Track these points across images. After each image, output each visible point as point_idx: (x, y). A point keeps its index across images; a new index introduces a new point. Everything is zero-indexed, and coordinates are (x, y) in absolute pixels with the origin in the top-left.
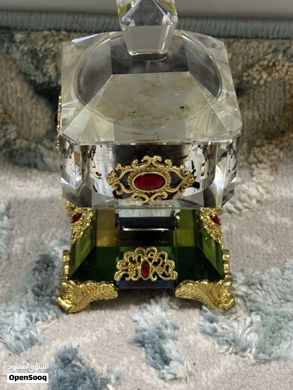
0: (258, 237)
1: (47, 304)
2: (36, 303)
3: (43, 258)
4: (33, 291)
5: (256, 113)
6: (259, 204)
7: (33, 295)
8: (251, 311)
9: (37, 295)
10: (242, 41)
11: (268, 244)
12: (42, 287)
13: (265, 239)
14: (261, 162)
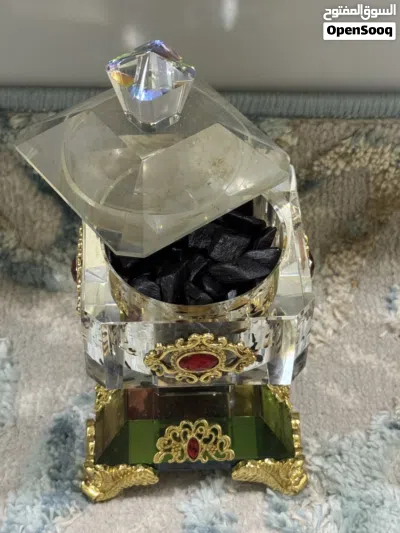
0: (335, 384)
1: (67, 492)
2: (54, 490)
3: (60, 424)
4: (49, 474)
5: (331, 210)
6: (336, 336)
7: (48, 480)
8: (328, 494)
9: (54, 479)
10: (312, 121)
11: (348, 394)
12: (61, 466)
13: (345, 387)
14: (337, 275)
